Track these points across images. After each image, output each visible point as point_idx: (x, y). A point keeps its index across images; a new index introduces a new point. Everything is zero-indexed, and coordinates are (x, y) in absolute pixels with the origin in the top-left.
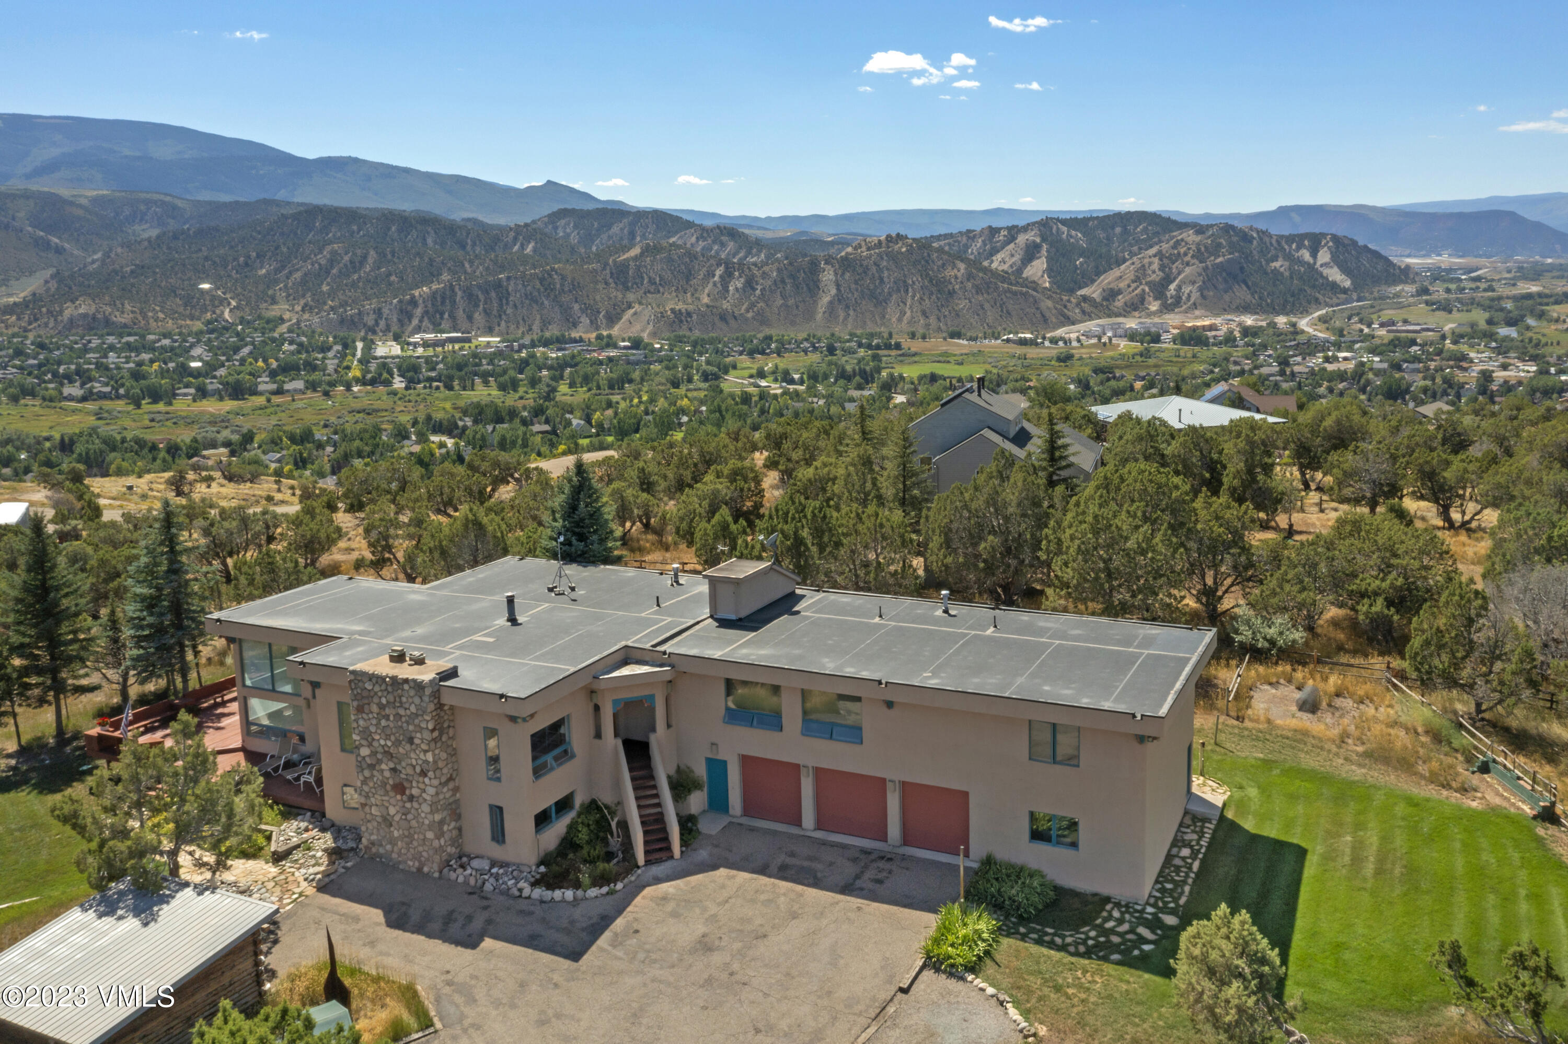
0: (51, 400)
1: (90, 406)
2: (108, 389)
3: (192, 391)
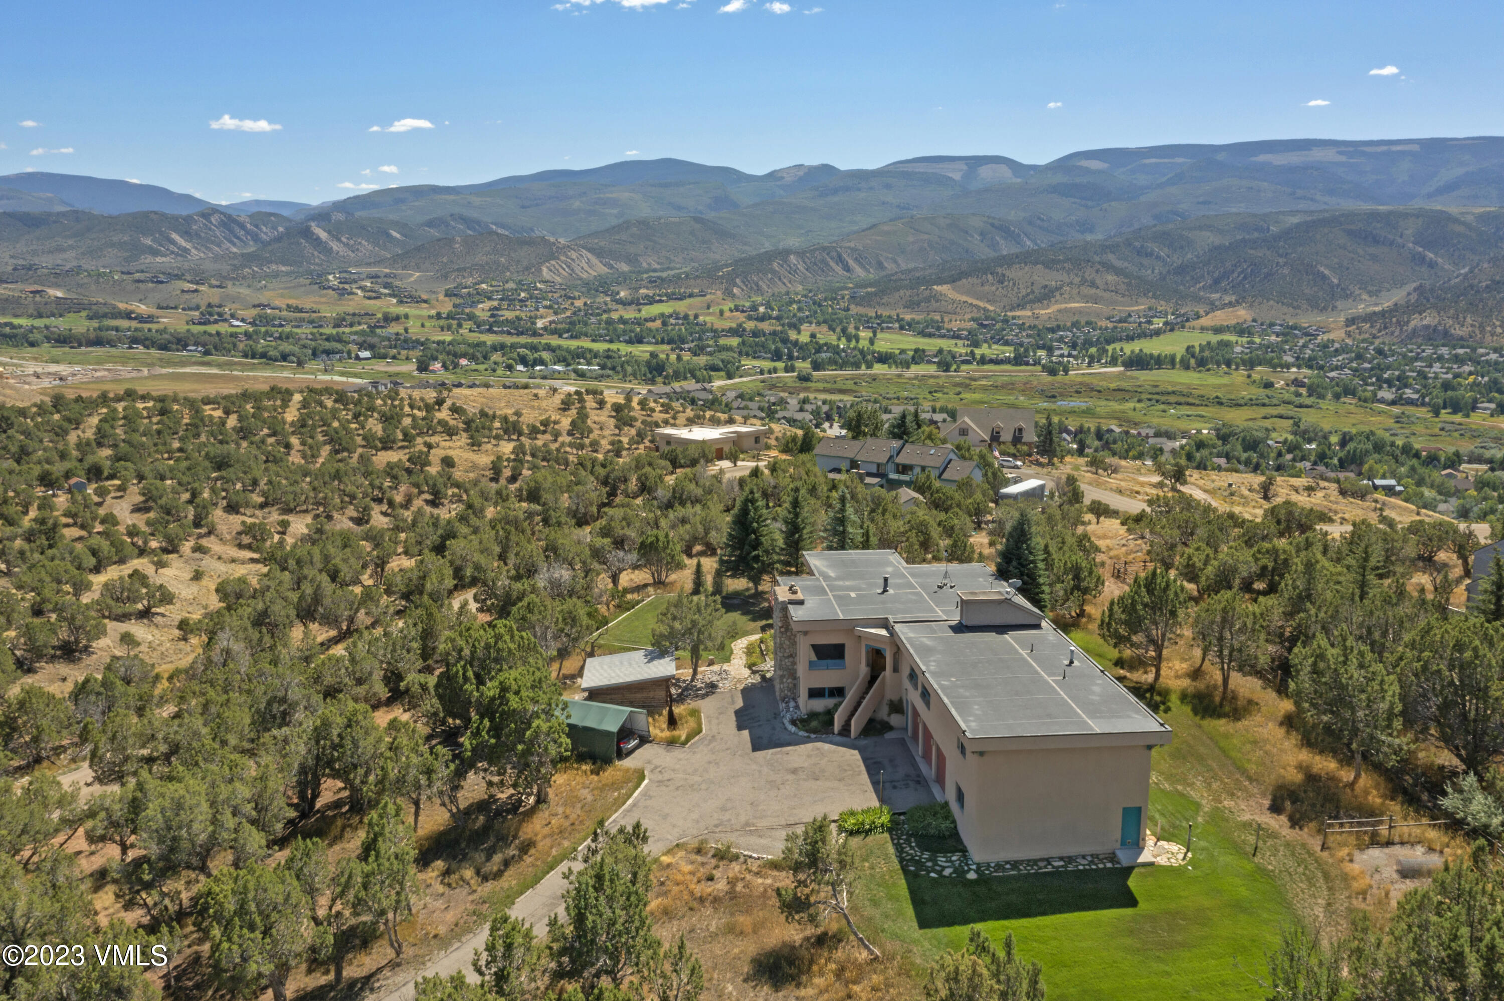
0: (1365, 401)
1: (1396, 410)
2: (1416, 396)
3: (1493, 406)
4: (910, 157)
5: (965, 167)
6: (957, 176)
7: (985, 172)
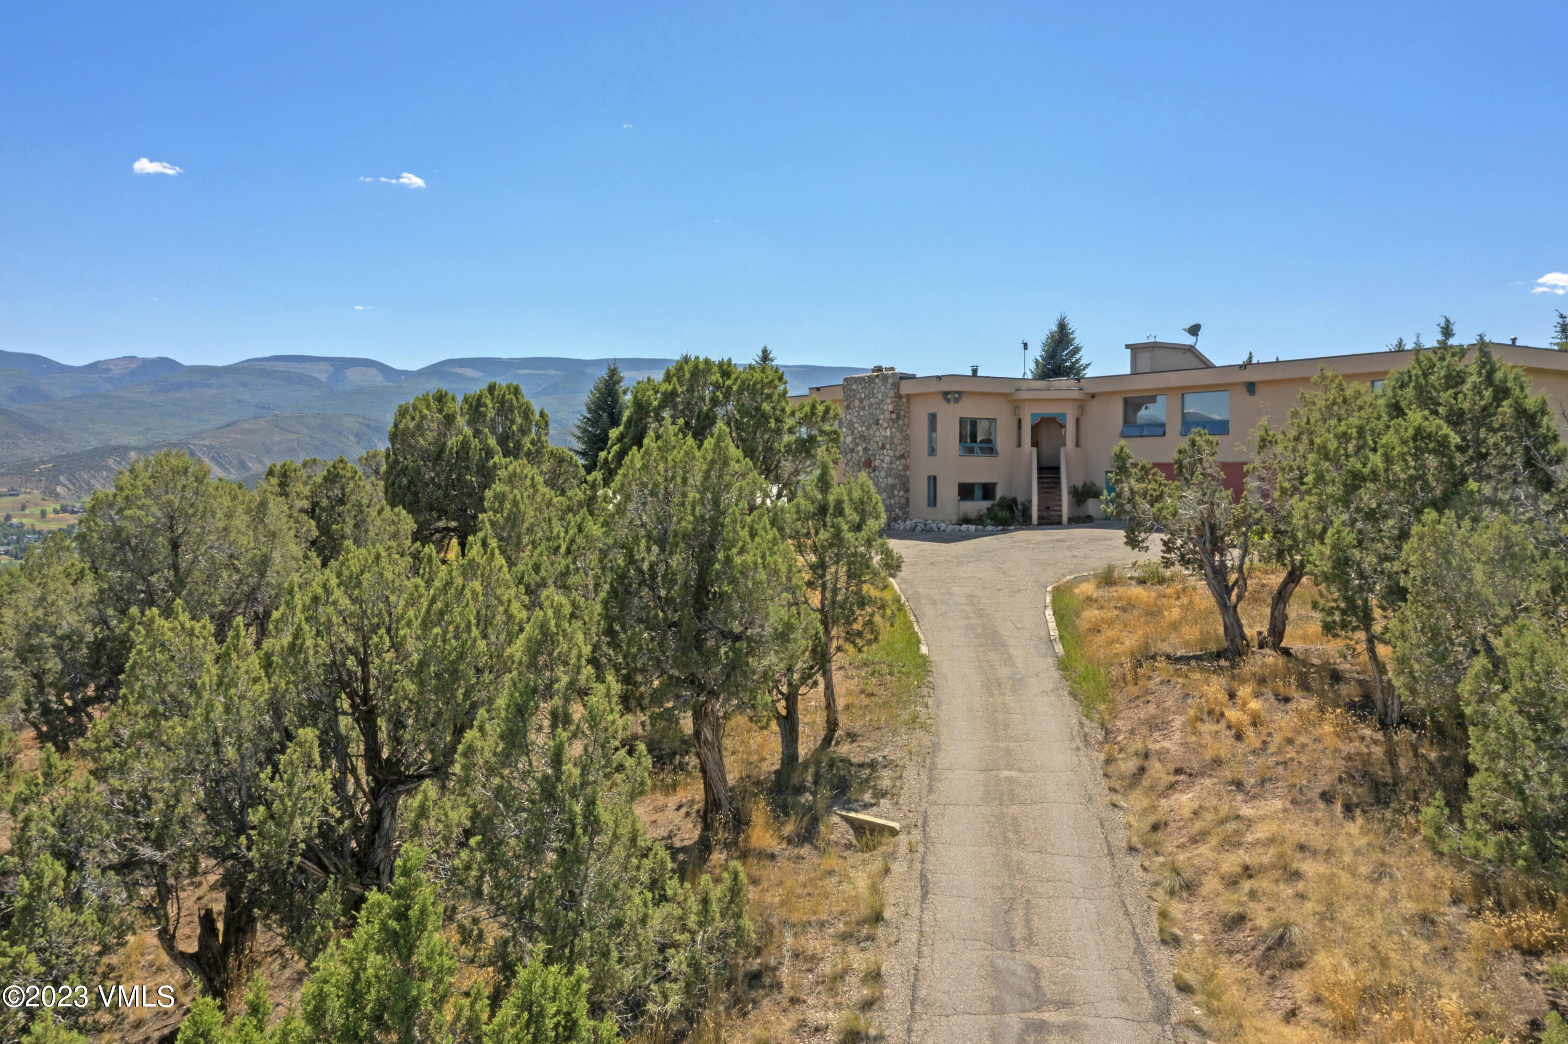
4: (267, 354)
5: (331, 369)
6: (323, 377)
7: (354, 375)
